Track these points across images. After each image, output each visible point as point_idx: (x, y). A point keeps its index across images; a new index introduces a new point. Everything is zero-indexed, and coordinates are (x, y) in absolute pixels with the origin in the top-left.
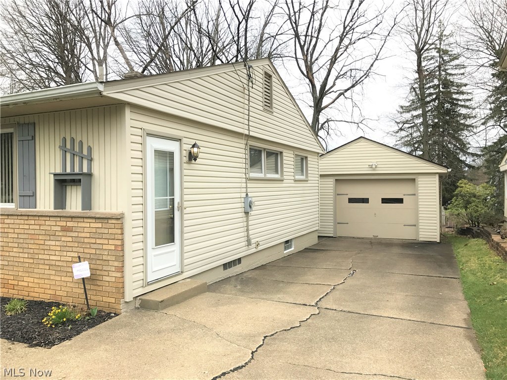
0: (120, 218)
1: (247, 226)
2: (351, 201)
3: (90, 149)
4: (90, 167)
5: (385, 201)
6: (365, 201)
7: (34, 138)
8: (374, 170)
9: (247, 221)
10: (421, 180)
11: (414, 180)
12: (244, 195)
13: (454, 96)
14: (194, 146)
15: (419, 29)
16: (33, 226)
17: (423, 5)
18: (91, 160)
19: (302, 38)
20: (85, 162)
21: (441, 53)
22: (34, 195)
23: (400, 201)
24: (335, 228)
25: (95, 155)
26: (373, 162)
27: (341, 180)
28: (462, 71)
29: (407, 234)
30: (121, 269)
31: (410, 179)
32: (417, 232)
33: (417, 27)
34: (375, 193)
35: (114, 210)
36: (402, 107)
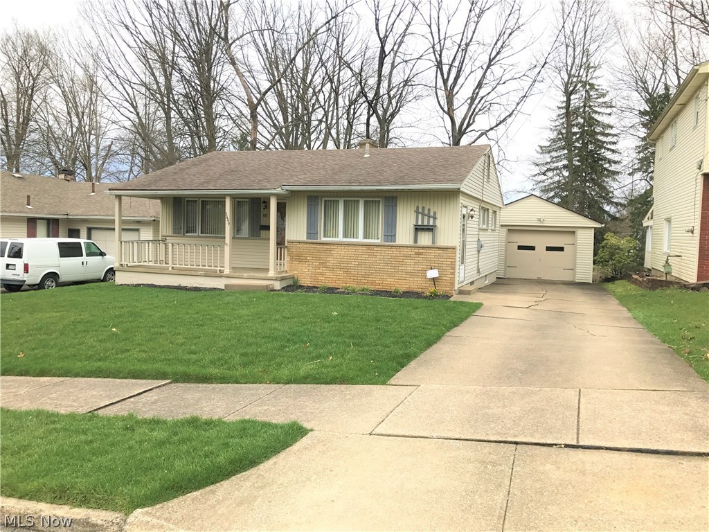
0: (454, 248)
1: (478, 260)
2: (520, 248)
3: (435, 213)
4: (434, 222)
5: (549, 249)
6: (532, 248)
7: (396, 205)
8: (542, 223)
9: (479, 257)
10: (579, 232)
11: (574, 232)
12: (477, 239)
13: (600, 137)
14: (472, 210)
15: (569, 68)
16: (395, 251)
17: (574, 42)
18: (435, 218)
19: (446, 69)
20: (431, 220)
21: (588, 87)
22: (395, 236)
23: (561, 249)
24: (505, 271)
25: (438, 216)
26: (541, 216)
27: (512, 230)
28: (609, 111)
29: (567, 277)
30: (453, 274)
31: (571, 232)
32: (574, 275)
33: (567, 65)
34: (541, 242)
35: (450, 244)
36: (541, 147)
